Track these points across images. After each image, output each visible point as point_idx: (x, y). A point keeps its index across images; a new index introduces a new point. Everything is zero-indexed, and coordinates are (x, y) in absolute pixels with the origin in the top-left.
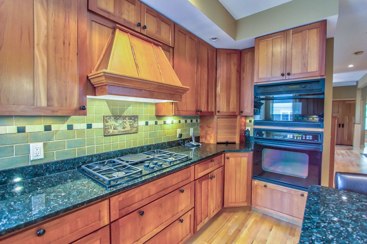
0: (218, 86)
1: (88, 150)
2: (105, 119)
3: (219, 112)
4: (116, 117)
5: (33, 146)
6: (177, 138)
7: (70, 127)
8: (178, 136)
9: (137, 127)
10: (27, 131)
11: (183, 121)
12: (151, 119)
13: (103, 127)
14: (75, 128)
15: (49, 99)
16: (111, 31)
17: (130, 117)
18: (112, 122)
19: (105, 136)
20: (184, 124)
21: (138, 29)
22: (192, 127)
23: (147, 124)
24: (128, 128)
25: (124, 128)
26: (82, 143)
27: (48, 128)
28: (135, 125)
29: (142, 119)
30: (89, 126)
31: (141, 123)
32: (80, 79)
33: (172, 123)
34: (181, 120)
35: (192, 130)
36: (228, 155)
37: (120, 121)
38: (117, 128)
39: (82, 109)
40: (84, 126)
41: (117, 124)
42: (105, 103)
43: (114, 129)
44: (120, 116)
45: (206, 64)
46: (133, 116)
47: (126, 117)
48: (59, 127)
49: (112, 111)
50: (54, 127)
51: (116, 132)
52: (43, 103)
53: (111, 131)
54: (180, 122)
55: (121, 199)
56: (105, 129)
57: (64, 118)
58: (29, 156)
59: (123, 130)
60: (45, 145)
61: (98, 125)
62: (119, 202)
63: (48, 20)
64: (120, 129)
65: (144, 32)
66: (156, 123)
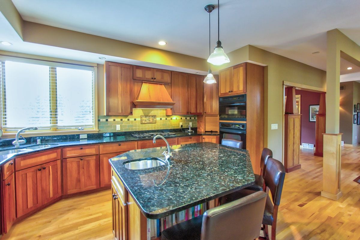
0: (205, 97)
1: (135, 129)
2: (141, 117)
3: (205, 113)
4: (146, 116)
5: (117, 126)
6: (180, 127)
7: (128, 120)
8: (180, 126)
9: (156, 121)
10: (116, 120)
11: (184, 118)
12: (163, 117)
13: (140, 120)
14: (130, 120)
15: (122, 110)
16: (141, 84)
17: (152, 116)
18: (144, 118)
19: (141, 124)
20: (184, 120)
21: (152, 80)
22: (191, 122)
23: (161, 119)
24: (151, 121)
25: (149, 121)
26: (132, 126)
27: (122, 120)
28: (155, 120)
29: (158, 117)
30: (135, 120)
31: (158, 119)
32: (131, 103)
33: (176, 119)
34: (183, 118)
35: (191, 124)
36: (204, 137)
37: (148, 118)
38: (146, 121)
39: (131, 113)
40: (133, 119)
41: (146, 119)
42: (141, 110)
43: (145, 121)
44: (147, 116)
45: (195, 87)
46: (154, 116)
47: (150, 116)
48: (125, 120)
49: (144, 113)
50: (124, 119)
51: (146, 122)
52: (120, 111)
53: (144, 122)
54: (181, 119)
55: (141, 143)
56: (141, 121)
57: (126, 116)
58: (116, 129)
59: (149, 122)
60: (121, 125)
61: (138, 119)
62: (141, 144)
63: (121, 86)
64: (148, 121)
65: (155, 80)
66: (166, 119)
